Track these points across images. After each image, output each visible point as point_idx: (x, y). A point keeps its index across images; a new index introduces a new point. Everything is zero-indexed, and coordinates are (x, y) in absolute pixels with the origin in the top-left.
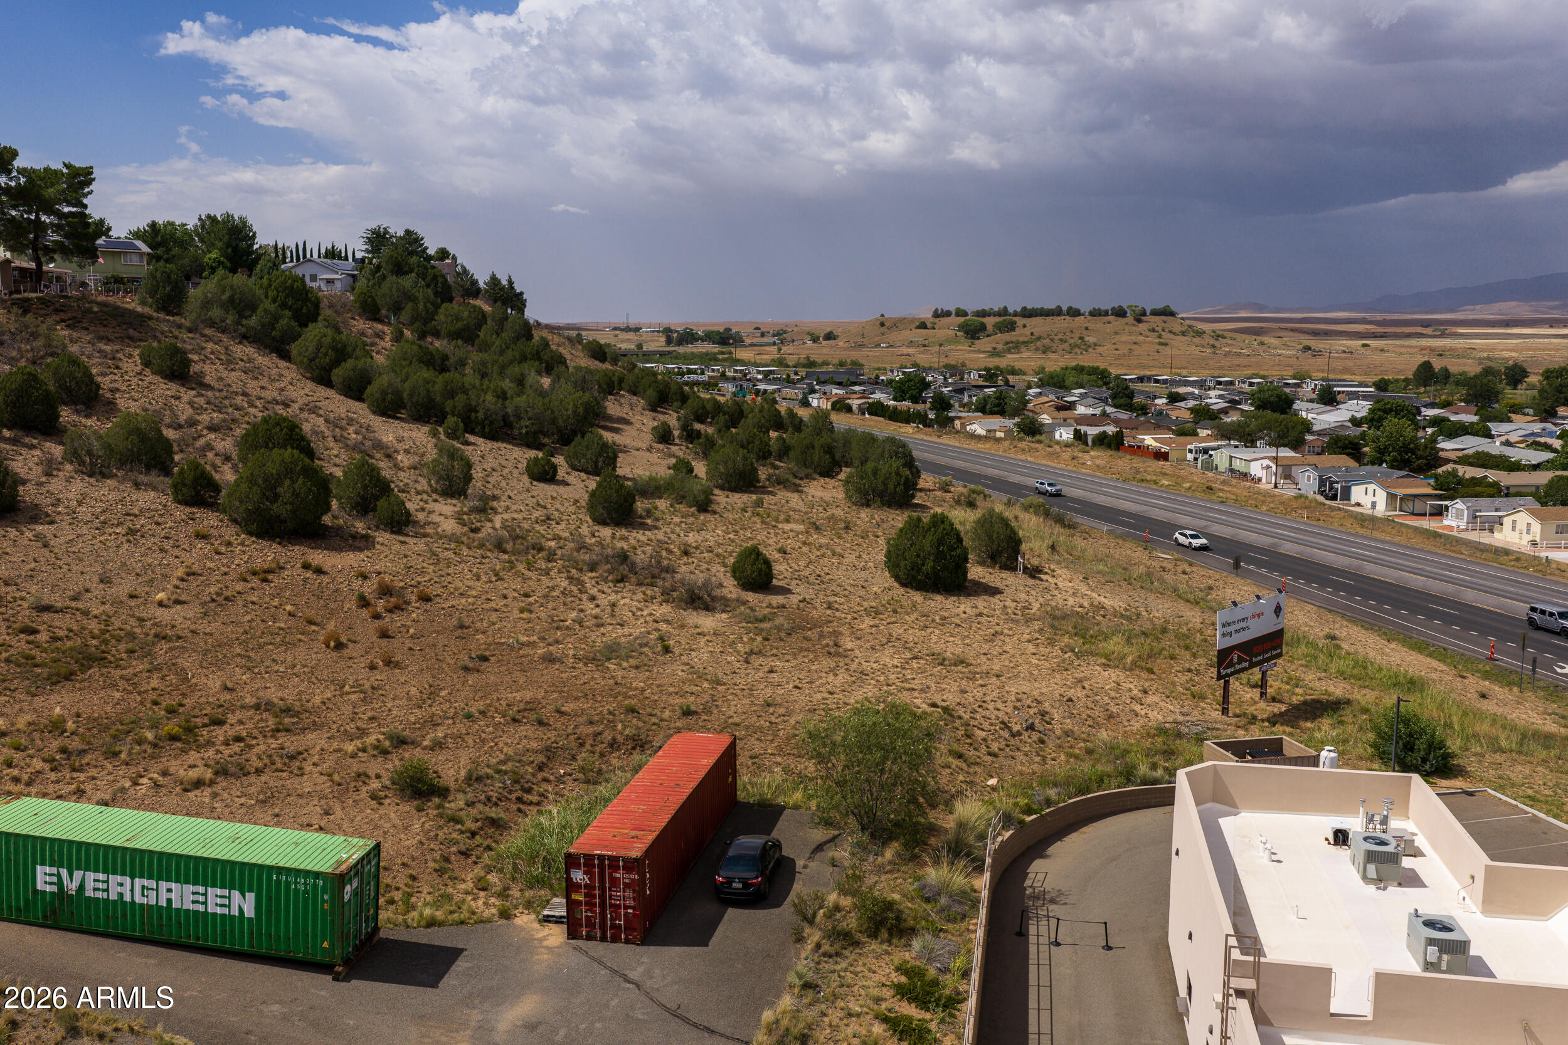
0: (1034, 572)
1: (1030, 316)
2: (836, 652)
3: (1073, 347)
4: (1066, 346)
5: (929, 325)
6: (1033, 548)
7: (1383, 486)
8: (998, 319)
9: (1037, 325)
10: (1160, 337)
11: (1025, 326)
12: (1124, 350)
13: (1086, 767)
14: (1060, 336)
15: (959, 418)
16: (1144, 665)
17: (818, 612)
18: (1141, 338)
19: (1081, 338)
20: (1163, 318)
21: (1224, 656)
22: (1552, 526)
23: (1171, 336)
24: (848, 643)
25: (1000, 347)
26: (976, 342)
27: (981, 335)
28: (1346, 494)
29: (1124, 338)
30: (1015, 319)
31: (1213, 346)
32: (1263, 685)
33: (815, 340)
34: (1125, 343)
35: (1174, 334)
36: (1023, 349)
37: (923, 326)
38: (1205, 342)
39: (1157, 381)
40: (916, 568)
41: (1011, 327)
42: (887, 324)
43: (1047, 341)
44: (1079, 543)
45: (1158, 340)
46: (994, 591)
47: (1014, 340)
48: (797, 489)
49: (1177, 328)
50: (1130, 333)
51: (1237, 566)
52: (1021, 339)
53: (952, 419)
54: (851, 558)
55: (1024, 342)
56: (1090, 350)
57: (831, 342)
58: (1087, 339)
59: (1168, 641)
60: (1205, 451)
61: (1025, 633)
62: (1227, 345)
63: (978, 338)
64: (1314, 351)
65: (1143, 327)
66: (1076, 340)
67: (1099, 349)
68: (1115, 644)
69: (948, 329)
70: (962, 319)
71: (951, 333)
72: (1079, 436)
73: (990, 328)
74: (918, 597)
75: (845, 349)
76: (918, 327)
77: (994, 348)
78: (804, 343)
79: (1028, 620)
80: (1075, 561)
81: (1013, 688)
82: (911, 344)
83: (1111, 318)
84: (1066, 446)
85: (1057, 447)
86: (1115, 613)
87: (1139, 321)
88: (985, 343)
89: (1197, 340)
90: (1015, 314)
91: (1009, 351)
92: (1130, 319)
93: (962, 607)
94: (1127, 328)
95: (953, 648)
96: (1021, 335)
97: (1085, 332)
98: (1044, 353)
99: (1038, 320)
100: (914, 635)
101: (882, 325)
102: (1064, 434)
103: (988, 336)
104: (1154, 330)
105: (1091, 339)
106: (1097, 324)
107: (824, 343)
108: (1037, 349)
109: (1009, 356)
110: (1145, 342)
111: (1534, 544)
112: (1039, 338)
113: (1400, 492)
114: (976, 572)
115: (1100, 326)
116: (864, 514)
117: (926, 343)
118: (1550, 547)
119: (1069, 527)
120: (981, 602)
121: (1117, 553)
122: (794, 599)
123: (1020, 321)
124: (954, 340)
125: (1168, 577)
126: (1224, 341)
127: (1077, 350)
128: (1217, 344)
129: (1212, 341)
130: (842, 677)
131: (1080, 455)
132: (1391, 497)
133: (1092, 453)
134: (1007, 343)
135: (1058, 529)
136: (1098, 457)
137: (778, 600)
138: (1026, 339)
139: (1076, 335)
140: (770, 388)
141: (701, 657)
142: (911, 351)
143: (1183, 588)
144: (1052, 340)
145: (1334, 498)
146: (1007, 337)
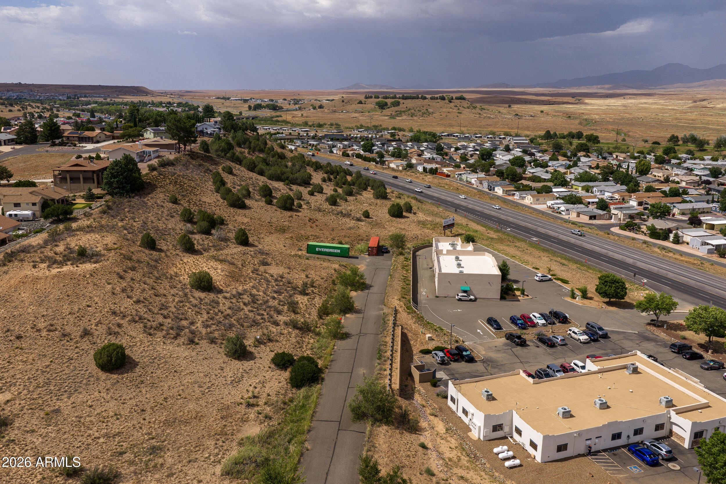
0: (415, 213)
1: (406, 99)
2: (384, 228)
3: (424, 113)
4: (420, 113)
5: (363, 102)
6: (414, 209)
7: (502, 188)
8: (393, 100)
9: (409, 103)
10: (459, 109)
11: (403, 103)
12: (444, 115)
13: (424, 242)
14: (418, 109)
15: (387, 161)
16: (433, 229)
17: (379, 222)
18: (451, 110)
19: (427, 110)
20: (460, 100)
21: (444, 227)
22: (535, 199)
23: (463, 109)
24: (386, 227)
25: (394, 113)
26: (384, 110)
27: (385, 107)
28: (494, 190)
29: (444, 110)
30: (399, 100)
31: (480, 114)
32: (451, 232)
33: (314, 108)
34: (444, 112)
35: (465, 108)
36: (403, 114)
37: (360, 103)
38: (476, 112)
39: (454, 136)
40: (394, 213)
41: (397, 104)
42: (345, 101)
43: (413, 111)
44: (424, 206)
45: (458, 111)
46: (408, 217)
47: (399, 110)
48: (361, 195)
49: (466, 105)
50: (447, 108)
51: (456, 211)
52: (403, 110)
53: (385, 161)
54: (380, 211)
55: (403, 111)
56: (430, 115)
57: (322, 109)
58: (429, 110)
59: (438, 225)
60: (461, 174)
61: (414, 224)
62: (485, 113)
63: (384, 109)
64: (519, 116)
65: (452, 105)
66: (425, 111)
67: (434, 115)
68: (429, 226)
69: (371, 104)
70: (377, 100)
71: (373, 106)
72: (425, 169)
73: (389, 104)
74: (394, 219)
75: (329, 113)
76: (359, 103)
77: (391, 114)
78: (310, 110)
79: (414, 222)
80: (423, 211)
81: (413, 232)
82: (356, 111)
83: (439, 100)
84: (421, 174)
85: (418, 174)
86: (430, 221)
87: (450, 102)
88: (387, 112)
89: (473, 111)
90: (400, 98)
91: (397, 115)
92: (447, 101)
93: (403, 220)
94: (445, 105)
95: (403, 227)
96: (402, 108)
97: (428, 107)
98: (412, 116)
99: (409, 101)
100: (396, 225)
101: (343, 101)
102: (420, 169)
103: (388, 108)
104: (456, 106)
105: (431, 110)
106: (433, 103)
107: (319, 110)
108: (409, 115)
109: (398, 118)
110: (452, 112)
111: (531, 203)
112: (410, 109)
113: (505, 189)
114: (404, 214)
115: (434, 104)
116: (378, 201)
117: (363, 111)
118: (535, 204)
119: (422, 203)
120: (406, 219)
121: (431, 209)
122: (374, 220)
123: (401, 101)
124: (374, 110)
125: (441, 214)
126: (485, 111)
127: (425, 115)
128: (481, 112)
129: (479, 111)
130: (386, 231)
131: (425, 177)
132: (503, 190)
133: (428, 177)
134: (396, 112)
135: (419, 203)
136: (430, 178)
137: (372, 220)
138: (404, 110)
139: (425, 108)
140: (315, 143)
141: (364, 229)
142: (356, 115)
143: (443, 216)
144: (415, 110)
145: (491, 190)
146: (396, 108)
